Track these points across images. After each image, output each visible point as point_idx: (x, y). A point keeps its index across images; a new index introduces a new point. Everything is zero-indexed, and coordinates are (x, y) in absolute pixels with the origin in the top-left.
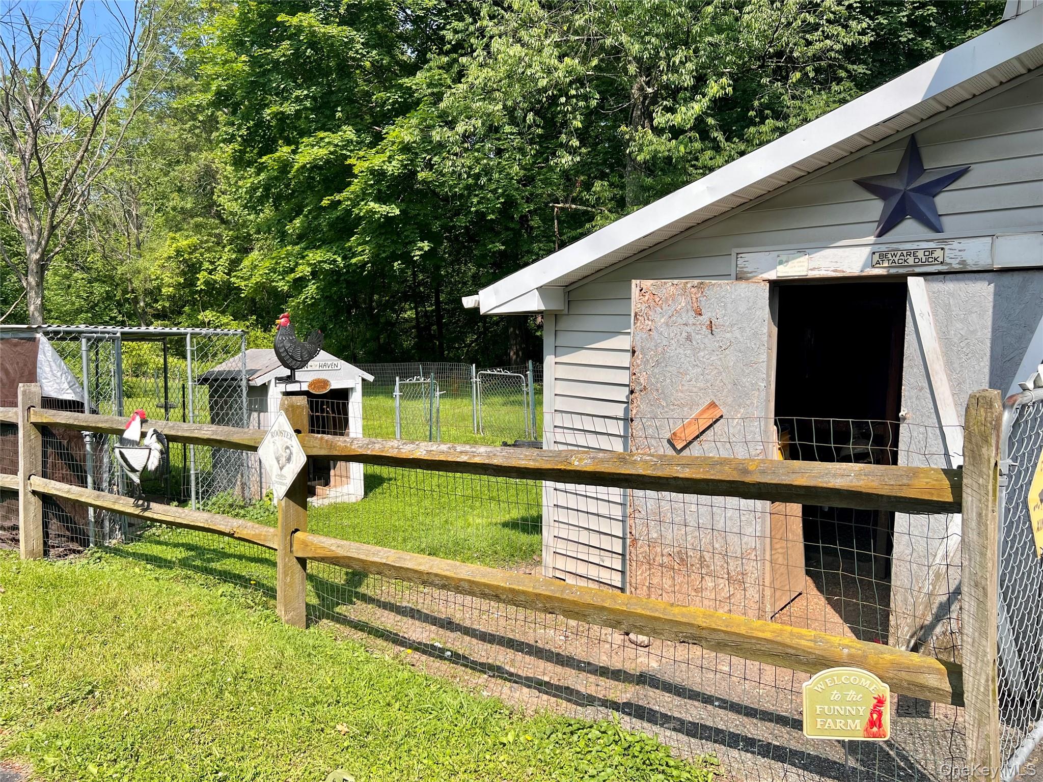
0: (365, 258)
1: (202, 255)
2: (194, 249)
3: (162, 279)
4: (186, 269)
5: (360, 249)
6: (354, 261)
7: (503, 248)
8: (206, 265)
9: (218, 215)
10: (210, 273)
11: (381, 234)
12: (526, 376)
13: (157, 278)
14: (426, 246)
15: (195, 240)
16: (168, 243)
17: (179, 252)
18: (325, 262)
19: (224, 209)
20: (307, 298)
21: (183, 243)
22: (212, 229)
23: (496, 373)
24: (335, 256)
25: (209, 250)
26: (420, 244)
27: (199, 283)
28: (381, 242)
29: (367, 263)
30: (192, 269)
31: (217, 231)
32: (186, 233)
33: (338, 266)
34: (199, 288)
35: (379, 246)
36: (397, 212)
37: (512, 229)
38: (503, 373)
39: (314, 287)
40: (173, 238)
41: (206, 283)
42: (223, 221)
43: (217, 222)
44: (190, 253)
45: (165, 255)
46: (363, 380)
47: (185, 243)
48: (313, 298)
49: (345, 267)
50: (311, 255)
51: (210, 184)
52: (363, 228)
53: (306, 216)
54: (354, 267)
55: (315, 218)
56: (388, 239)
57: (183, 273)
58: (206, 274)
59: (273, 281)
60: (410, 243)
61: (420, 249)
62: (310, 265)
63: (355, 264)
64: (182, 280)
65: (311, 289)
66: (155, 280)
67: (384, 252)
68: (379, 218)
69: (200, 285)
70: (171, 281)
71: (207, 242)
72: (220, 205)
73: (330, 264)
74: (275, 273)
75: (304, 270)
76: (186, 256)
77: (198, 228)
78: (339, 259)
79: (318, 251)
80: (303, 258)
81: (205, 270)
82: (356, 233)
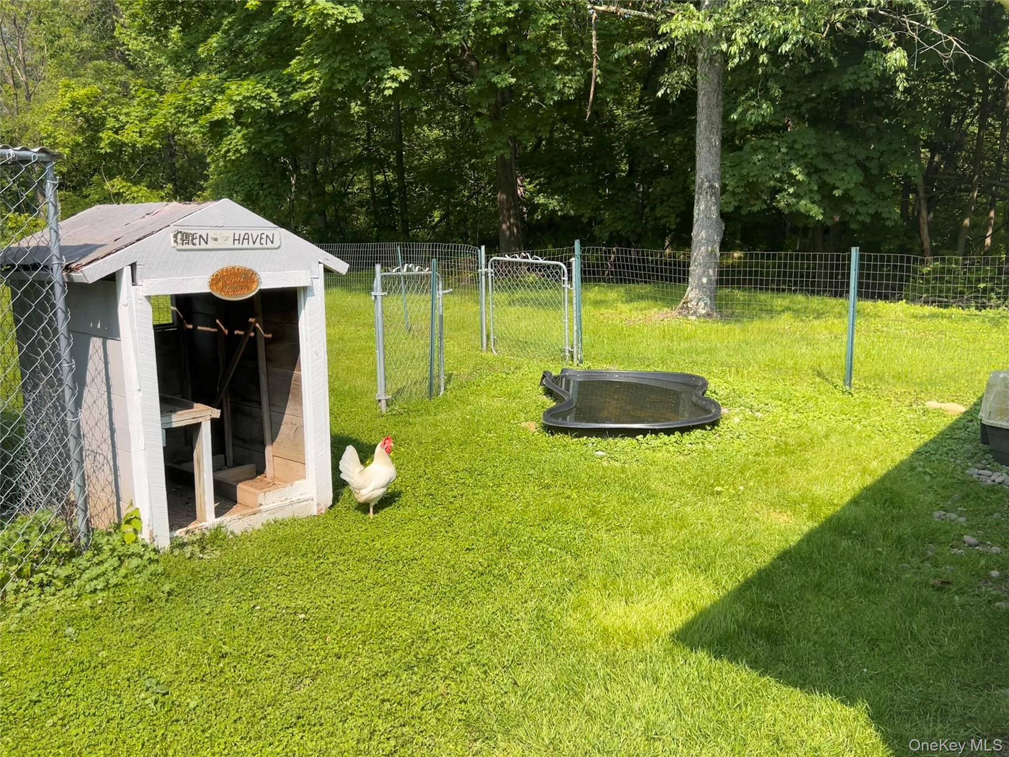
0: (311, 91)
1: (105, 108)
2: (94, 100)
3: (55, 138)
4: (85, 126)
5: (306, 77)
6: (295, 96)
7: (513, 80)
8: (111, 123)
9: (123, 58)
10: (116, 133)
11: (336, 54)
12: (569, 265)
13: (49, 136)
14: (402, 74)
15: (95, 88)
16: (60, 92)
17: (74, 104)
18: (255, 98)
19: (128, 50)
20: (228, 151)
21: (80, 93)
22: (117, 75)
23: (519, 259)
24: (269, 91)
25: (113, 102)
26: (393, 71)
27: (102, 145)
28: (336, 65)
29: (313, 100)
30: (94, 125)
31: (123, 78)
32: (83, 80)
33: (272, 106)
34: (103, 151)
35: (333, 73)
36: (361, 18)
37: (527, 52)
38: (530, 260)
39: (240, 135)
40: (67, 86)
41: (112, 144)
42: (131, 67)
43: (121, 66)
44: (89, 106)
45: (58, 107)
46: (327, 271)
47: (82, 92)
48: (237, 151)
49: (282, 107)
50: (234, 87)
51: (110, 17)
52: (308, 46)
53: (226, 32)
54: (296, 108)
55: (238, 36)
56: (346, 61)
57: (81, 131)
58: (110, 133)
59: (182, 125)
60: (378, 68)
61: (394, 79)
62: (231, 101)
63: (297, 102)
64: (80, 139)
65: (236, 139)
66: (46, 138)
67: (340, 81)
68: (333, 26)
69: (104, 147)
70: (66, 140)
71: (110, 91)
72: (124, 44)
73: (261, 101)
74: (184, 113)
75: (224, 110)
76: (84, 109)
77: (99, 74)
78: (274, 95)
79: (245, 83)
80: (222, 92)
81: (110, 129)
82: (298, 53)
